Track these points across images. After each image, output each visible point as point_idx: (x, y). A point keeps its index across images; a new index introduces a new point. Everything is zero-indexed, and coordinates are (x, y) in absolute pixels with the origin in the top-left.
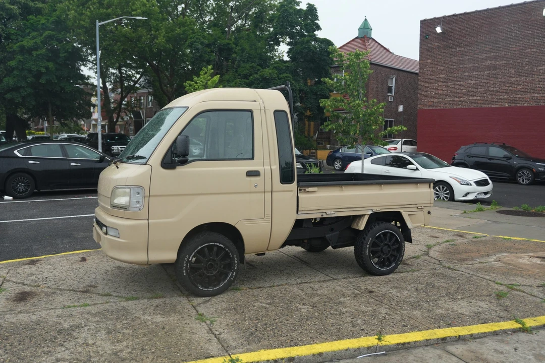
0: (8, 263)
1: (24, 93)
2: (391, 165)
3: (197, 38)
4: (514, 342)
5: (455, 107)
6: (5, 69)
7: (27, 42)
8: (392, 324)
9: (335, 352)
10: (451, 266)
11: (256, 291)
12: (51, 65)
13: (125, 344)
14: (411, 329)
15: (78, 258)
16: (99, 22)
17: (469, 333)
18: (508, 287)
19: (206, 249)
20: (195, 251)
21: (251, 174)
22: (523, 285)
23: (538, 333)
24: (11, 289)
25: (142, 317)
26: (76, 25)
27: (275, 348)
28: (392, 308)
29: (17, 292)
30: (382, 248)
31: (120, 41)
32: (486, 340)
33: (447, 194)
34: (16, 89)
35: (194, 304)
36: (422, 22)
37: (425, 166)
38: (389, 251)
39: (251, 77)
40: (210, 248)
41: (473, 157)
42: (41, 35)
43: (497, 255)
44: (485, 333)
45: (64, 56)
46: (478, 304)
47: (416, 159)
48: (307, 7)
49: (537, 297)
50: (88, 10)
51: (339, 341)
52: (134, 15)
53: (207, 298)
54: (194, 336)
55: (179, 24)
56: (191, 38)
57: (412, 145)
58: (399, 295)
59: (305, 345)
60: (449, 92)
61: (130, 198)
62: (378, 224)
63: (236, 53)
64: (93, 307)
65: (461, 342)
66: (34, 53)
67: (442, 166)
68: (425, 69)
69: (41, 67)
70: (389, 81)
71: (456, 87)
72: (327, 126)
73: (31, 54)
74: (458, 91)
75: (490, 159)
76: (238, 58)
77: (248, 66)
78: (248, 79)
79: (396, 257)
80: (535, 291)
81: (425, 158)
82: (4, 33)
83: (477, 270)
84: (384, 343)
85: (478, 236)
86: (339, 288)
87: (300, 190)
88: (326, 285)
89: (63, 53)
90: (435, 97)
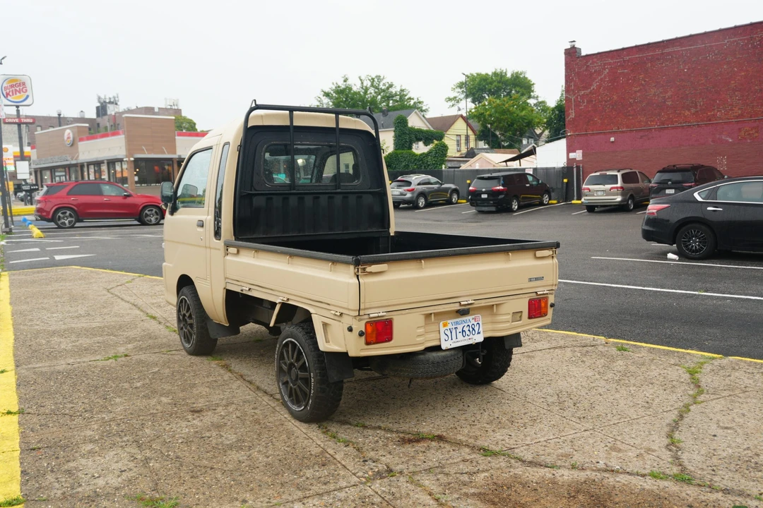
19: (184, 302)
20: (179, 302)
21: (199, 224)
38: (296, 378)
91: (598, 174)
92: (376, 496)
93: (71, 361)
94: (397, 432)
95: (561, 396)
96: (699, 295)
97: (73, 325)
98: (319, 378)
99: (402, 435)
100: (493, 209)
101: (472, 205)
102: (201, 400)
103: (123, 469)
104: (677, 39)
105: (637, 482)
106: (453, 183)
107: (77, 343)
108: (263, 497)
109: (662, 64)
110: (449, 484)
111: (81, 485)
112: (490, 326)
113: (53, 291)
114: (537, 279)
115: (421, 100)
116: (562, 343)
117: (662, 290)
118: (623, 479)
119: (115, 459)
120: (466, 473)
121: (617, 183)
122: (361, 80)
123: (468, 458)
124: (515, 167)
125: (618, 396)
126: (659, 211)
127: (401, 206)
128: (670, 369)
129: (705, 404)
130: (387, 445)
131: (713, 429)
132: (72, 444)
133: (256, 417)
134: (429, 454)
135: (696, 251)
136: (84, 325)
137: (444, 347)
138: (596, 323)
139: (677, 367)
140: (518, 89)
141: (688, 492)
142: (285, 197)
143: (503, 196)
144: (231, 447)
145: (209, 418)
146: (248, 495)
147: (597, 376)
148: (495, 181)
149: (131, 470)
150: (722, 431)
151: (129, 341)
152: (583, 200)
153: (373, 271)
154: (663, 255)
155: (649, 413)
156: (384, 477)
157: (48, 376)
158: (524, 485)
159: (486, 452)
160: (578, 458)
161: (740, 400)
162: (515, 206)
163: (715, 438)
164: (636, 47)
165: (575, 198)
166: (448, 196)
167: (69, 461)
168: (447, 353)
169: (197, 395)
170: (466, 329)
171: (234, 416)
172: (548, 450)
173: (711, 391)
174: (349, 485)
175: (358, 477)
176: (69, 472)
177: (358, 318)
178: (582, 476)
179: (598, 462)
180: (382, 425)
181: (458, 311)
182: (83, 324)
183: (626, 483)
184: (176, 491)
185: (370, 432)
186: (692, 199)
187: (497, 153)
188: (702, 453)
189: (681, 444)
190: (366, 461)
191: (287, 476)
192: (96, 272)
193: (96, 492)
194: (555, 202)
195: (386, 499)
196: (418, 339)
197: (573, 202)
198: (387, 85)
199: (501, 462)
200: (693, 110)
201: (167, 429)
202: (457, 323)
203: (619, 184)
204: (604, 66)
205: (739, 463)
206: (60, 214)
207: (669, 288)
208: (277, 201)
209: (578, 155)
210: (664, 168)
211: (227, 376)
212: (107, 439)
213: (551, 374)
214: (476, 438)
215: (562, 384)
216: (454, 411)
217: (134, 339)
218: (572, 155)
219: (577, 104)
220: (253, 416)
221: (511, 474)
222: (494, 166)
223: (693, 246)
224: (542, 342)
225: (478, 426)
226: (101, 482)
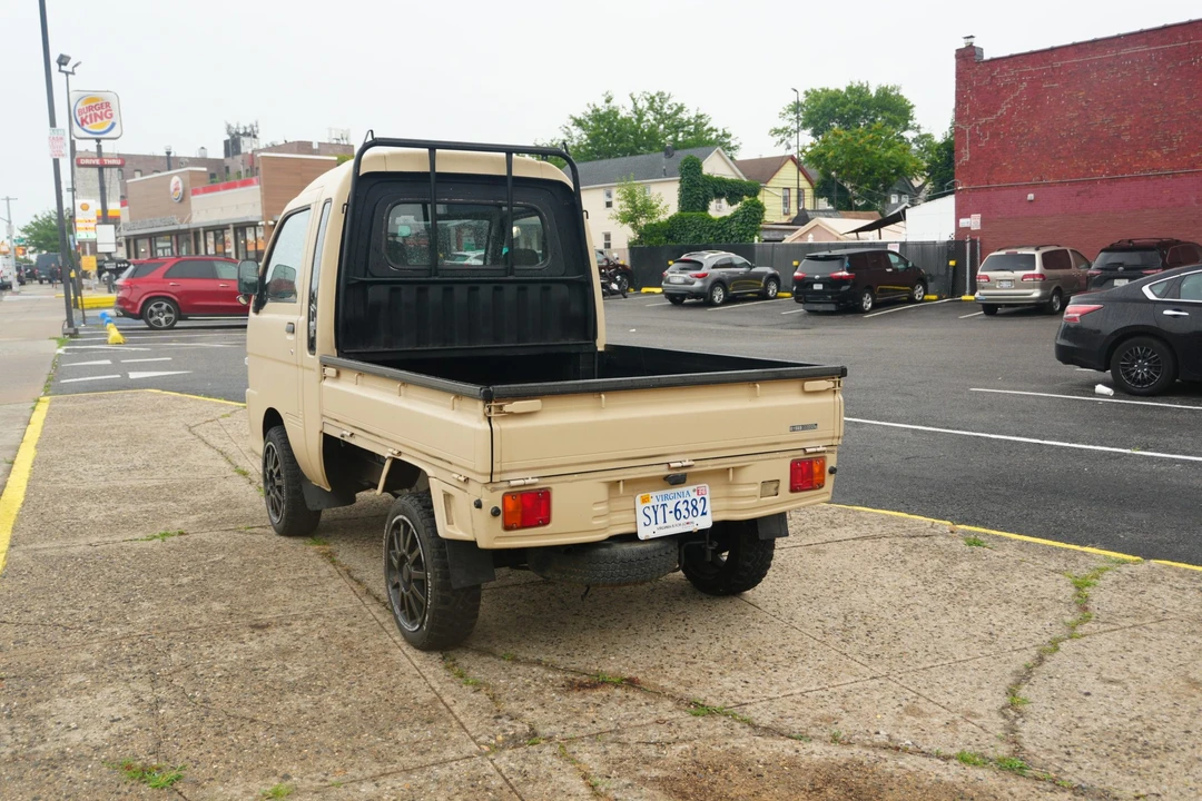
21: (289, 329)
30: (401, 565)
38: (410, 582)
91: (1003, 253)
92: (498, 775)
93: (94, 539)
94: (566, 670)
95: (849, 618)
96: (1131, 455)
97: (118, 483)
98: (439, 580)
99: (570, 676)
100: (832, 307)
101: (798, 300)
102: (274, 609)
103: (116, 717)
104: (1141, 32)
105: (934, 768)
106: (771, 266)
107: (114, 512)
108: (318, 771)
109: (1117, 73)
110: (622, 760)
111: (44, 741)
112: (724, 504)
113: (107, 428)
114: (804, 427)
115: (727, 131)
116: (877, 530)
117: (1072, 445)
118: (909, 762)
119: (111, 700)
120: (655, 743)
121: (1034, 268)
122: (633, 99)
123: (666, 718)
124: (871, 241)
125: (944, 621)
126: (1084, 314)
127: (686, 301)
128: (1045, 578)
129: (1088, 639)
130: (541, 692)
131: (1089, 683)
132: (53, 673)
133: (349, 639)
134: (605, 709)
135: (1144, 381)
136: (134, 483)
137: (642, 536)
138: (947, 497)
139: (1057, 576)
140: (887, 114)
141: (1014, 790)
142: (422, 287)
143: (848, 287)
144: (293, 687)
145: (278, 637)
146: (295, 768)
147: (921, 588)
148: (837, 263)
149: (128, 718)
150: (1102, 686)
151: (195, 509)
152: (977, 295)
153: (516, 411)
154: (1088, 388)
155: (987, 652)
156: (521, 745)
157: (51, 564)
158: (741, 766)
159: (700, 709)
160: (847, 725)
161: (1148, 635)
162: (867, 303)
163: (1088, 698)
164: (1075, 45)
165: (968, 291)
166: (762, 285)
167: (39, 701)
168: (649, 545)
169: (270, 600)
170: (682, 507)
171: (316, 636)
172: (801, 709)
173: (1105, 617)
174: (460, 756)
175: (479, 744)
176: (34, 719)
177: (490, 486)
178: (841, 754)
179: (878, 733)
180: (544, 659)
181: (666, 478)
182: (135, 481)
183: (913, 770)
184: (185, 756)
185: (522, 669)
186: (1139, 297)
187: (843, 217)
188: (1057, 723)
189: (1027, 706)
190: (500, 717)
191: (368, 737)
192: (180, 399)
193: (63, 752)
194: (934, 297)
195: (511, 781)
196: (595, 523)
197: (963, 298)
198: (675, 108)
199: (719, 726)
200: (1165, 150)
201: (205, 653)
202: (666, 497)
203: (1037, 271)
204: (1021, 76)
205: (1116, 742)
206: (152, 307)
207: (1083, 443)
208: (408, 295)
209: (973, 222)
210: (1112, 245)
211: (327, 569)
212: (108, 668)
213: (845, 581)
214: (690, 685)
215: (859, 599)
216: (666, 639)
217: (204, 508)
218: (964, 222)
219: (975, 141)
220: (345, 637)
221: (728, 747)
222: (838, 239)
223: (1138, 374)
224: (846, 528)
225: (699, 665)
226: (76, 737)
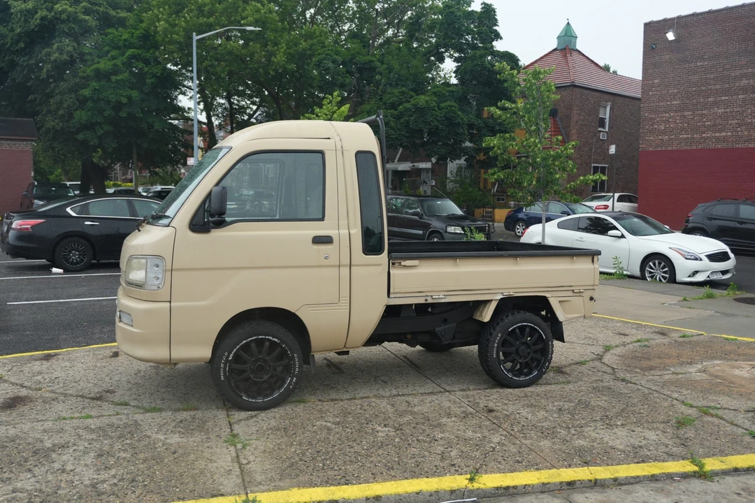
0: (16, 357)
1: (101, 132)
2: (586, 230)
3: (327, 54)
4: (679, 492)
5: (694, 148)
6: (78, 100)
7: (104, 65)
8: (500, 459)
9: (400, 495)
10: (628, 377)
11: (326, 406)
12: (135, 94)
13: (113, 472)
14: (526, 467)
15: (109, 353)
16: (197, 35)
17: (612, 477)
18: (700, 411)
19: (253, 345)
20: (238, 347)
21: (318, 240)
22: (724, 409)
23: (721, 481)
24: (3, 392)
25: (154, 436)
26: (167, 40)
27: (316, 485)
28: (511, 435)
29: (8, 396)
30: (517, 350)
31: (226, 61)
32: (638, 487)
33: (665, 272)
34: (89, 126)
35: (232, 421)
36: (647, 25)
37: (634, 232)
38: (529, 353)
39: (401, 107)
40: (260, 343)
41: (715, 219)
42: (123, 54)
43: (704, 363)
44: (638, 477)
45: (152, 83)
46: (644, 434)
47: (622, 222)
48: (482, 8)
49: (740, 427)
50: (183, 19)
51: (410, 481)
52: (244, 25)
53: (253, 413)
54: (210, 465)
55: (305, 35)
56: (319, 54)
57: (631, 202)
58: (529, 418)
59: (360, 484)
60: (686, 125)
61: (146, 272)
62: (512, 314)
63: (381, 74)
64: (96, 420)
65: (597, 489)
66: (114, 78)
67: (662, 232)
68: (650, 93)
69: (122, 96)
70: (601, 111)
71: (696, 118)
72: (493, 174)
73: (109, 80)
74: (699, 124)
75: (741, 223)
76: (383, 80)
77: (396, 91)
78: (397, 110)
79: (539, 361)
80: (741, 419)
81: (636, 220)
82: (76, 53)
83: (664, 384)
84: (476, 485)
85: (690, 334)
86: (447, 404)
87: (393, 264)
88: (430, 399)
89: (151, 78)
90: (664, 132)
126: (33, 227)
135: (77, 263)
145: (510, 407)
186: (66, 214)
